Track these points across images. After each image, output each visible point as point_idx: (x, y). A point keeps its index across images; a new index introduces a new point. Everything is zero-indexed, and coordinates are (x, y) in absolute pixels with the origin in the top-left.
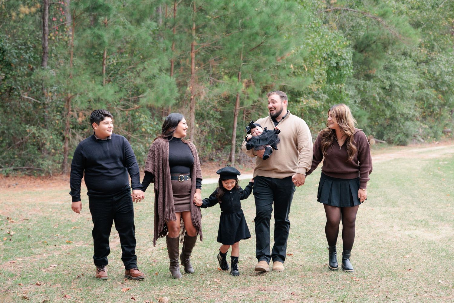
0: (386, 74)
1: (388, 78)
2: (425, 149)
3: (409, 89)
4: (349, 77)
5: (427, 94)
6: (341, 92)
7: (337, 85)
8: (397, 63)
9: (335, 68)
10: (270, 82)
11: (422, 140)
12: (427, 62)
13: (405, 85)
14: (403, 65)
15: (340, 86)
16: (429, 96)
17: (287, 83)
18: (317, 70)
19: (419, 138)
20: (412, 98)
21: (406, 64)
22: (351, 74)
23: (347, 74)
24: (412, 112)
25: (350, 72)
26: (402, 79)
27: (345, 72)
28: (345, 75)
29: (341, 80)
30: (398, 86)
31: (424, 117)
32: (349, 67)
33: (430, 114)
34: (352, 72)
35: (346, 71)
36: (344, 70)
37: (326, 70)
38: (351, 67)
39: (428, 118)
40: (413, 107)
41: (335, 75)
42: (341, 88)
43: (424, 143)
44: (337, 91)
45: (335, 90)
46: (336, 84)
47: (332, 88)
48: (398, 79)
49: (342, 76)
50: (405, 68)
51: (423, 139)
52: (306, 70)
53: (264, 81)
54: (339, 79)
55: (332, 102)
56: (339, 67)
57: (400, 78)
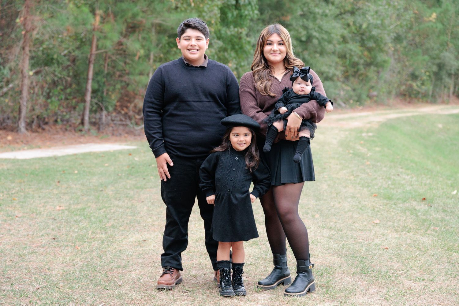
0: (303, 22)
1: (306, 28)
2: (346, 116)
3: (330, 42)
4: (252, 20)
5: (351, 50)
6: (240, 38)
7: (236, 29)
8: (317, 10)
9: (234, 7)
10: (139, 18)
11: (343, 105)
12: (352, 13)
13: (325, 37)
14: (324, 12)
15: (240, 30)
16: (353, 53)
17: (163, 21)
18: (208, 6)
19: (340, 102)
20: (334, 53)
21: (327, 11)
22: (256, 16)
23: (249, 15)
24: (332, 71)
25: (253, 12)
26: (322, 29)
27: (246, 12)
28: (246, 15)
29: (242, 22)
30: (317, 39)
31: (347, 78)
32: (252, 7)
33: (353, 74)
34: (257, 14)
35: (248, 10)
36: (245, 10)
37: (219, 7)
38: (256, 8)
39: (352, 79)
40: (334, 64)
41: (233, 15)
42: (241, 33)
43: (345, 107)
44: (236, 37)
45: (233, 35)
46: (235, 27)
47: (229, 33)
48: (317, 29)
49: (243, 17)
50: (326, 16)
51: (345, 103)
52: (193, 5)
53: (130, 14)
54: (239, 21)
55: (229, 51)
56: (240, 6)
57: (319, 27)
